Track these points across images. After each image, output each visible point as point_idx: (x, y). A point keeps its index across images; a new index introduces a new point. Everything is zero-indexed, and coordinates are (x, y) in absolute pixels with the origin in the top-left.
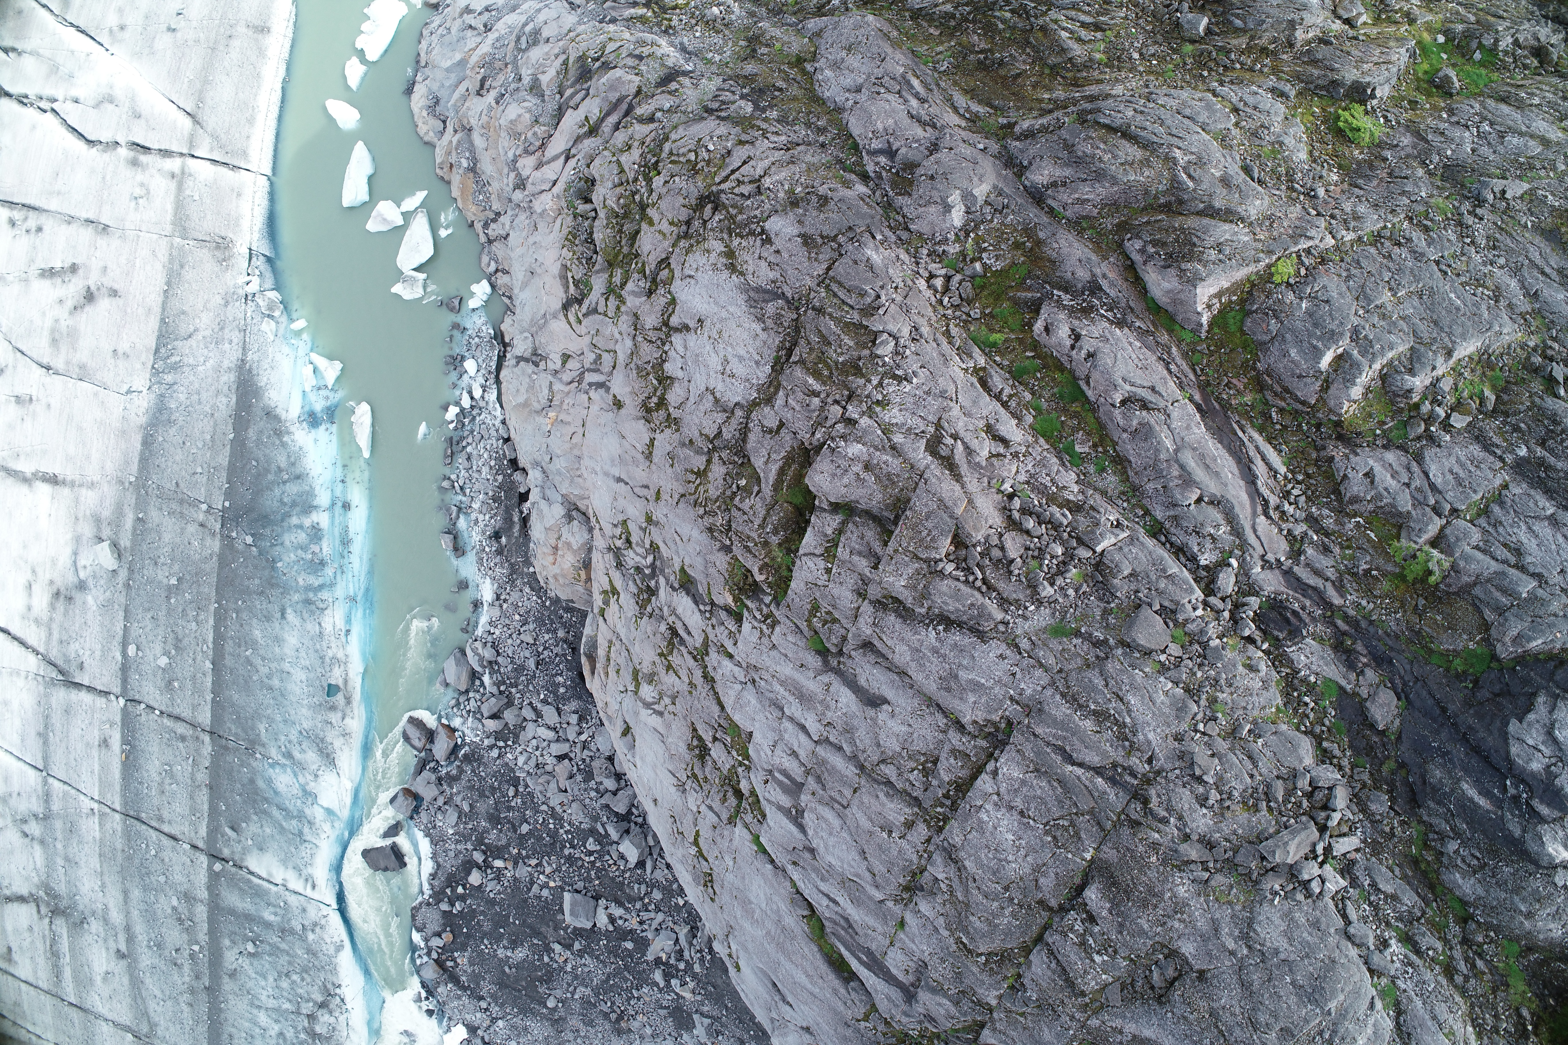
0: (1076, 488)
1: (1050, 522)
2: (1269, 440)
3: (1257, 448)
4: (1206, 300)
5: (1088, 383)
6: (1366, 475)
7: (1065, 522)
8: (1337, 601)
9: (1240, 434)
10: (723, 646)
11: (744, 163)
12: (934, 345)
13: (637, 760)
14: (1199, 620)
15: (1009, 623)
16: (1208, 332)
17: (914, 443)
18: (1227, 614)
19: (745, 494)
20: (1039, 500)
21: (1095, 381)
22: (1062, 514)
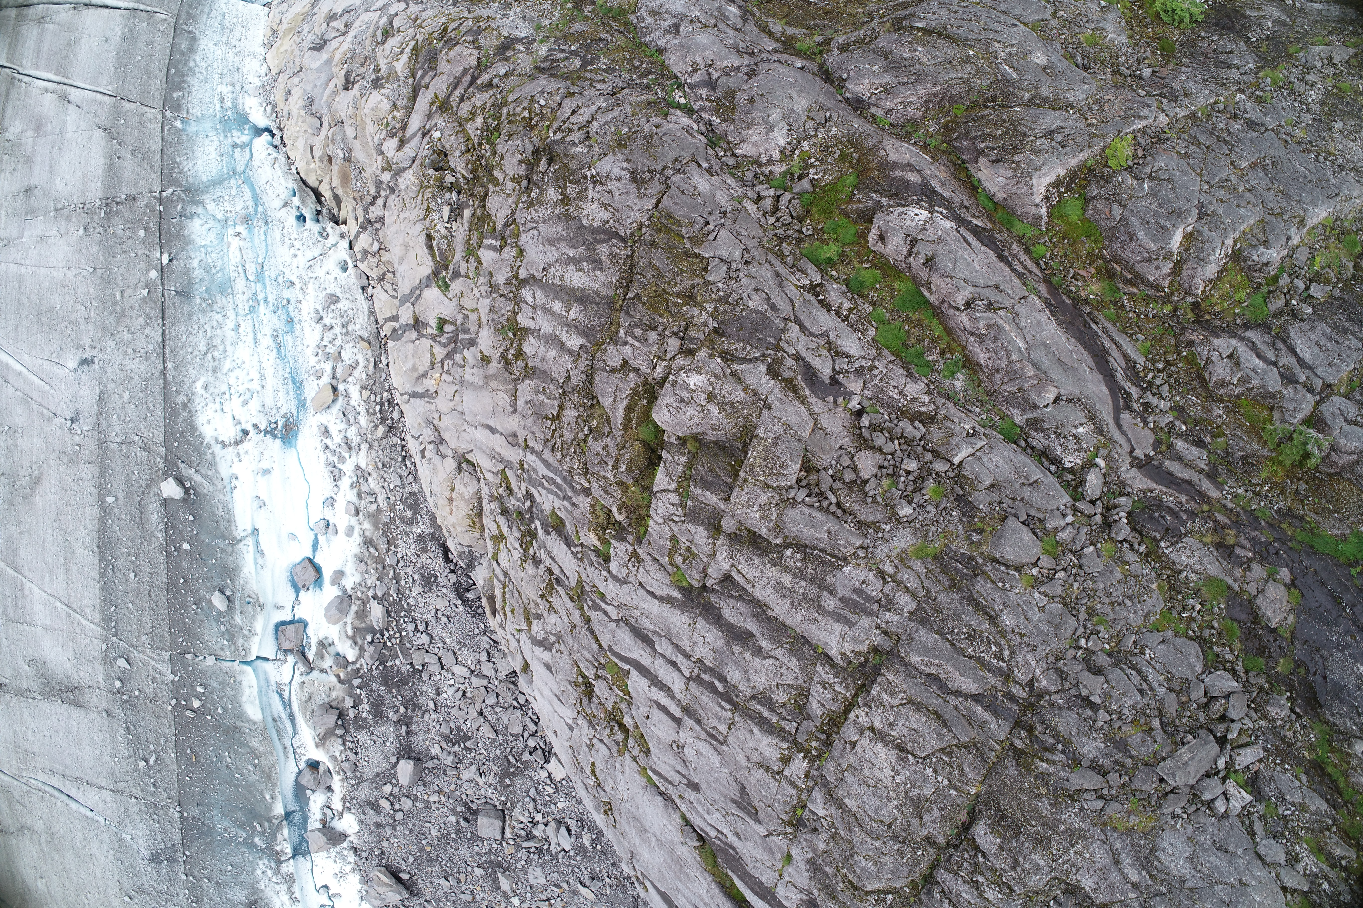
0: (926, 399)
2: (1124, 330)
3: (1112, 339)
4: (1043, 190)
5: (929, 289)
6: (1230, 357)
7: (919, 436)
8: (1214, 493)
9: (1094, 326)
10: (594, 586)
11: (574, 112)
12: (768, 265)
13: (537, 694)
14: (1070, 527)
15: (868, 547)
16: (1048, 224)
17: (755, 368)
18: (1098, 518)
19: (597, 436)
20: (889, 415)
21: (937, 286)
22: (915, 427)
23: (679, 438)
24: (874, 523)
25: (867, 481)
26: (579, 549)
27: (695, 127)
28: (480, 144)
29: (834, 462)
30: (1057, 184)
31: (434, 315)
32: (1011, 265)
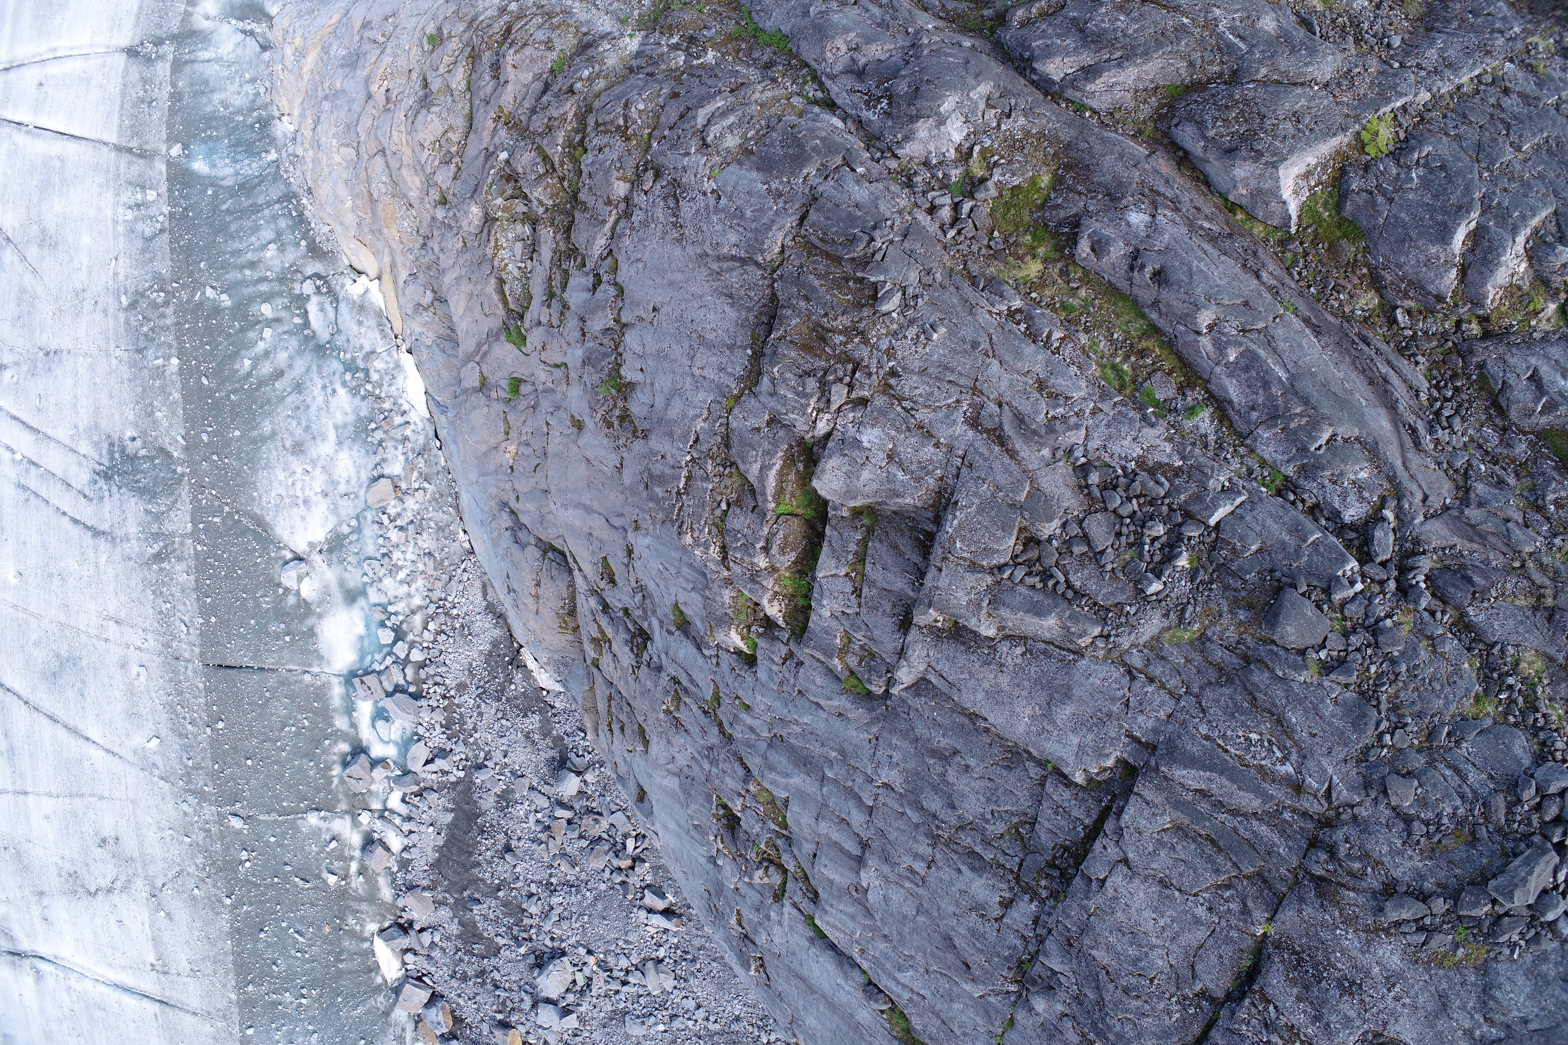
0: (1168, 447)
1: (1142, 495)
2: (1401, 351)
3: (1389, 363)
4: (1291, 184)
5: (1159, 310)
6: (1531, 378)
7: (1162, 492)
9: (1364, 347)
10: (737, 698)
14: (1360, 596)
15: (1109, 636)
16: (1299, 226)
17: (947, 416)
18: (1392, 585)
19: (738, 511)
20: (1124, 468)
21: (1169, 305)
22: (1157, 482)
23: (849, 510)
24: (1116, 605)
25: (1102, 552)
26: (713, 652)
27: (840, 125)
28: (561, 163)
29: (1058, 531)
30: (1307, 175)
31: (506, 375)
32: (1258, 277)
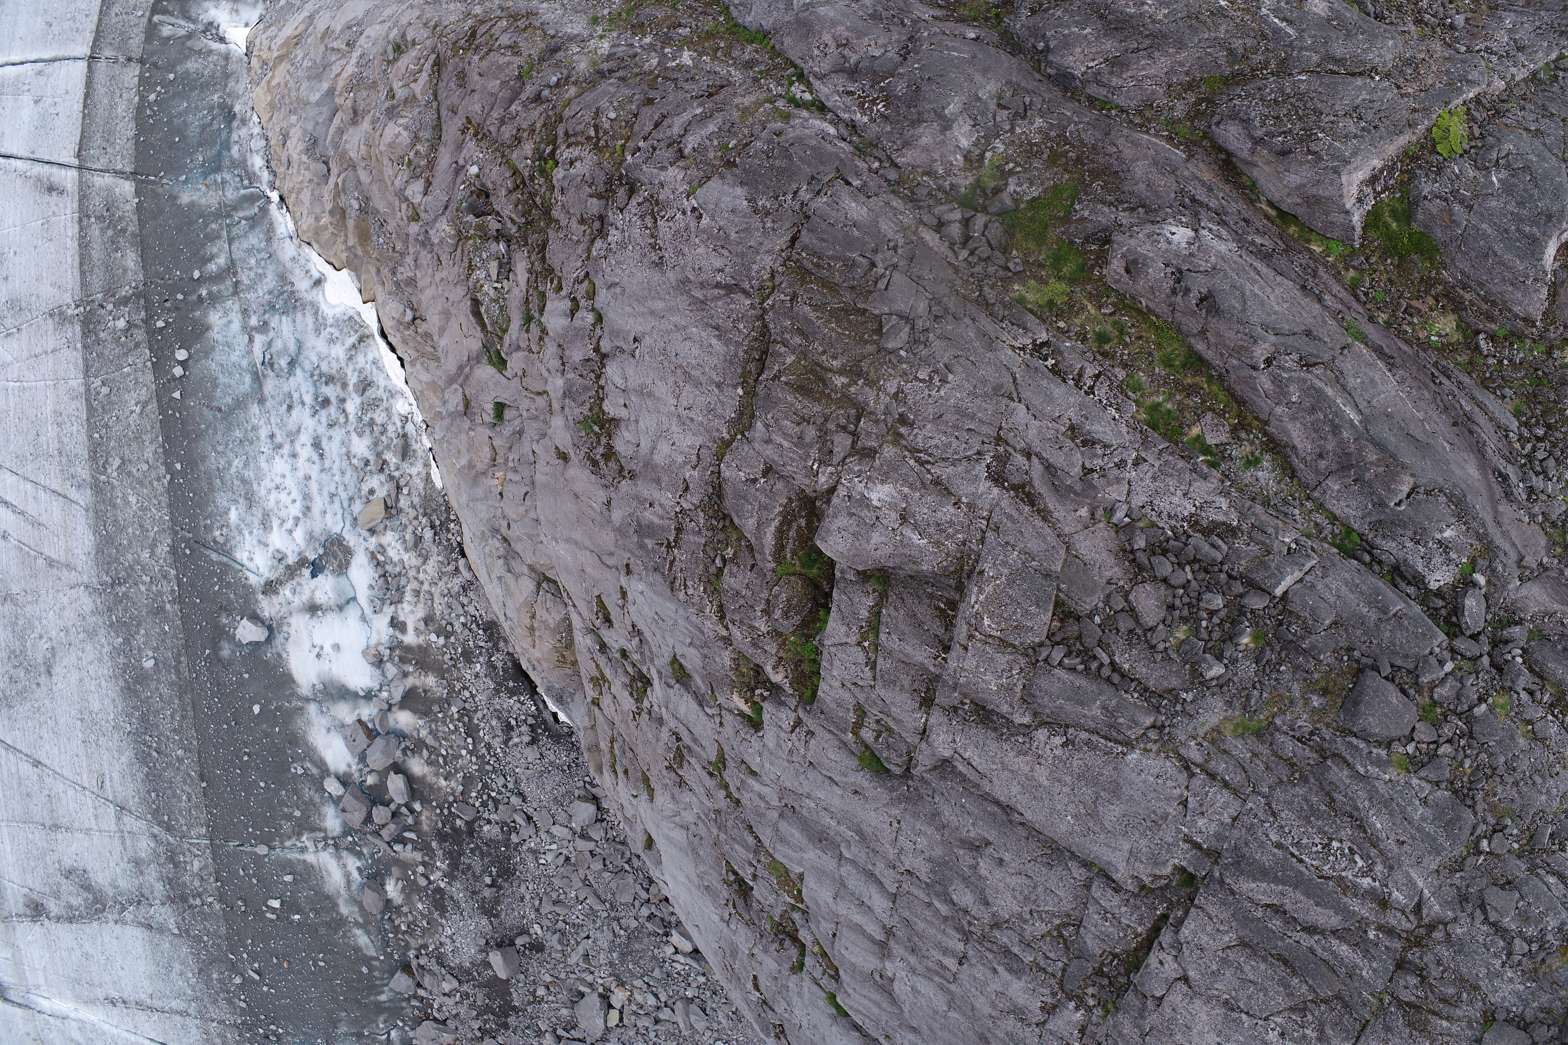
0: (1223, 503)
1: (1196, 560)
2: (1485, 384)
3: (1473, 398)
4: (1355, 190)
5: (1206, 340)
7: (1219, 557)
10: (743, 762)
11: (657, 125)
12: (967, 320)
13: (667, 878)
14: (1451, 677)
15: (1163, 726)
16: (1363, 238)
17: (967, 472)
18: (1486, 660)
19: (735, 569)
20: (1173, 529)
21: (1219, 335)
22: (1213, 545)
23: (858, 573)
24: (1170, 691)
25: (1152, 629)
26: (715, 711)
27: (832, 131)
28: (532, 178)
29: (1101, 605)
30: (1372, 180)
31: (489, 399)
32: (1320, 300)
